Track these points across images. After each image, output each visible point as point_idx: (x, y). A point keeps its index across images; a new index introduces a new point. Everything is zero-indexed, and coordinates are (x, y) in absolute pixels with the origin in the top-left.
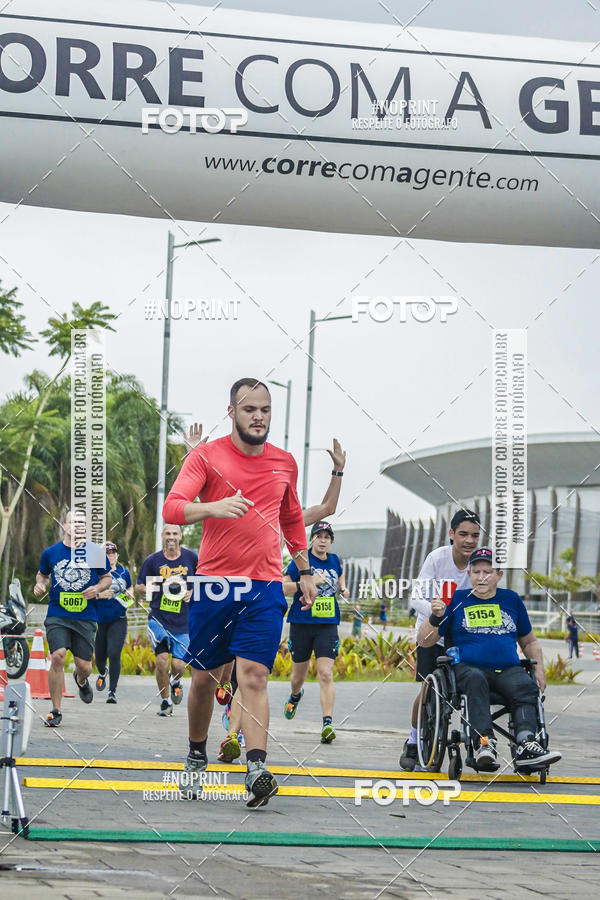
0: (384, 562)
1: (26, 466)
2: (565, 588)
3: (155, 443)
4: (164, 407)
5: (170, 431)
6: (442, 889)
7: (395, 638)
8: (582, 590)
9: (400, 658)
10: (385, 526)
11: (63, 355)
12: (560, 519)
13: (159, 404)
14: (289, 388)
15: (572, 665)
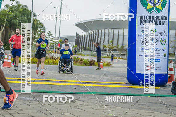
0: (75, 43)
1: (5, 23)
2: (111, 48)
3: (30, 19)
4: (32, 11)
5: (33, 16)
6: (82, 101)
7: (77, 57)
8: (114, 49)
9: (78, 61)
10: (76, 36)
11: (12, 1)
12: (110, 35)
13: (31, 11)
14: (57, 8)
15: (111, 63)
